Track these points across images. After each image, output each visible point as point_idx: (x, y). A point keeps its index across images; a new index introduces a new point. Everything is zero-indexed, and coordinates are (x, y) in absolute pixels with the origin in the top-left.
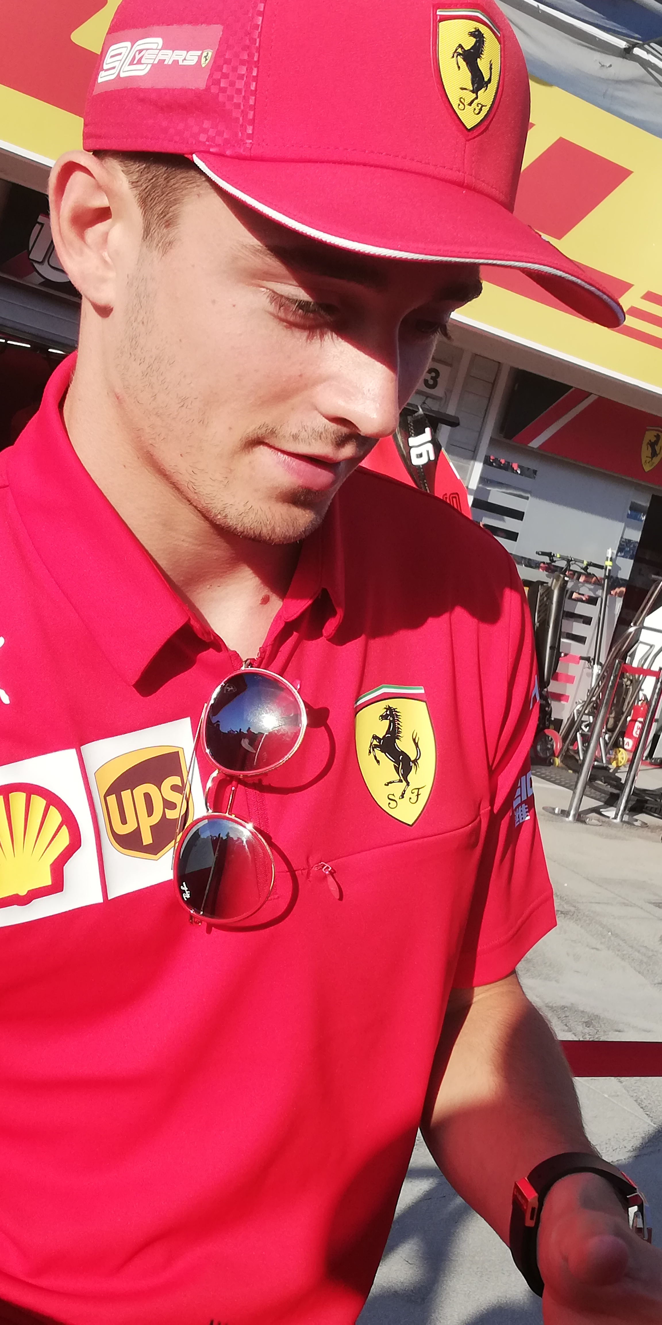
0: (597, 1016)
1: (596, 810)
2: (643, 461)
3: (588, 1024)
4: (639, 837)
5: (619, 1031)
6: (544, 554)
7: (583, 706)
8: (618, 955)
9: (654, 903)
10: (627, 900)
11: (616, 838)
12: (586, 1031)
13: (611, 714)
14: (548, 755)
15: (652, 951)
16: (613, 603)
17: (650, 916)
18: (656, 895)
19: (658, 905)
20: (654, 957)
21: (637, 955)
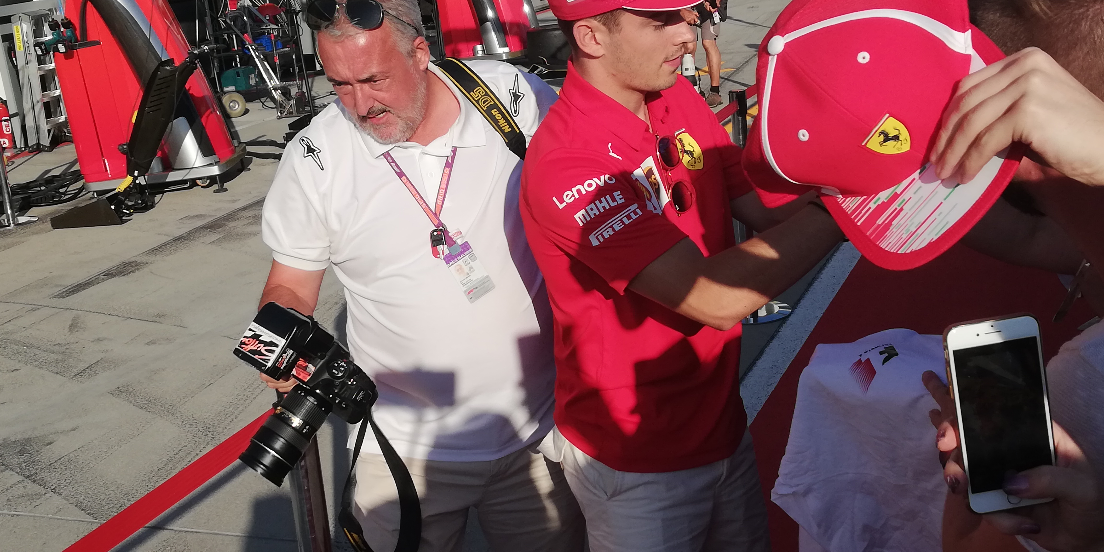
0: (28, 438)
3: (21, 453)
4: (34, 234)
5: (50, 443)
8: (36, 366)
9: (57, 295)
10: (34, 305)
11: (13, 244)
12: (22, 460)
15: (65, 345)
17: (57, 310)
18: (57, 286)
19: (61, 296)
20: (68, 351)
21: (53, 357)
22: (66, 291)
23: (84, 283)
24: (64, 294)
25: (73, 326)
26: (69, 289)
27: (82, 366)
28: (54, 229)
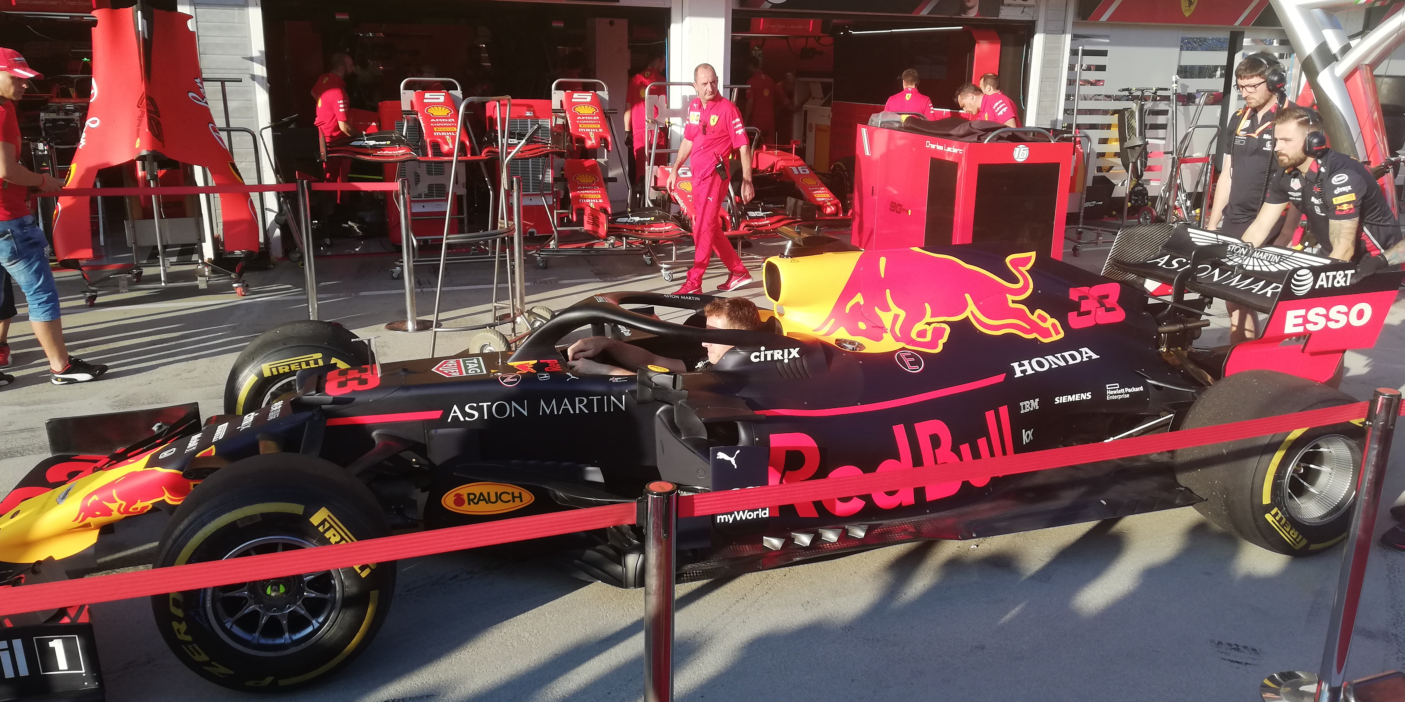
2: (1183, 11)
6: (1124, 90)
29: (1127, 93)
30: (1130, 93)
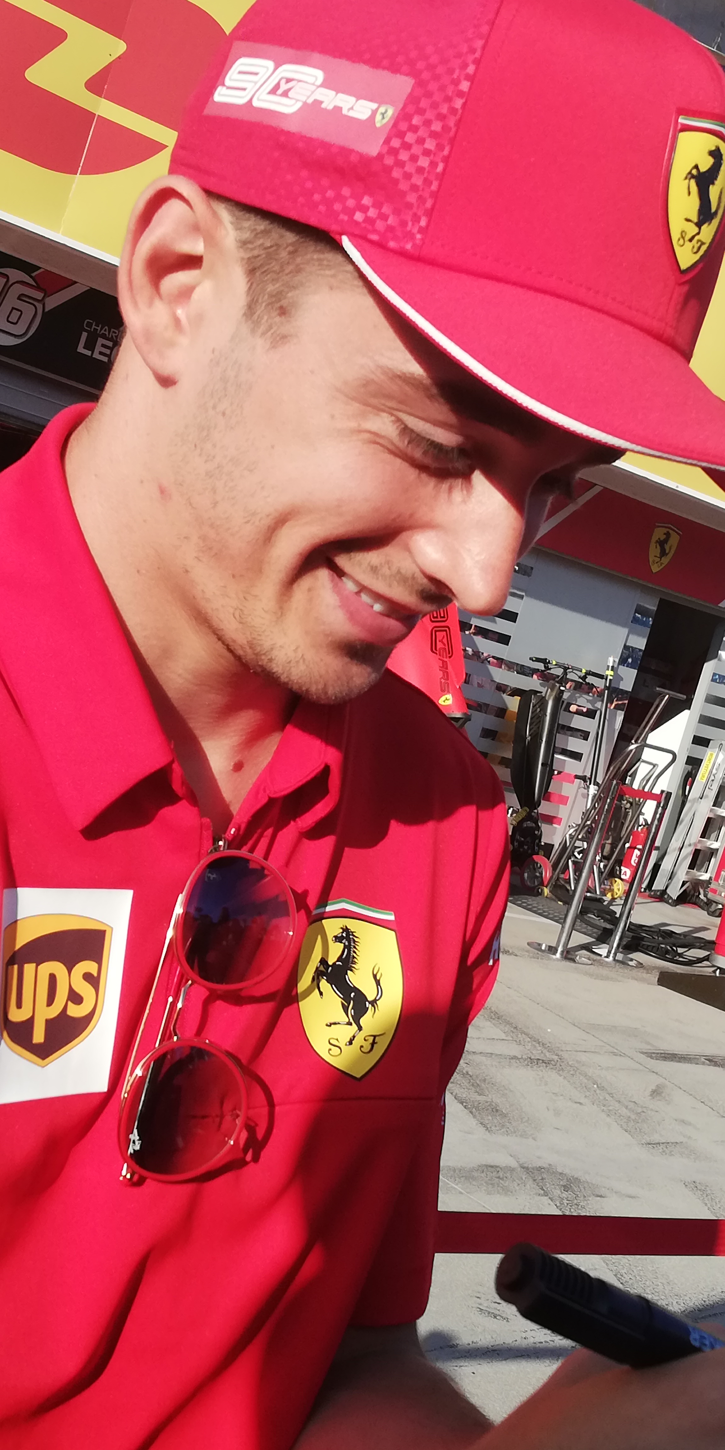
0: (577, 1178)
1: (587, 947)
2: (651, 560)
3: (566, 1188)
4: (633, 979)
5: (601, 1196)
6: (538, 660)
7: (576, 830)
8: (603, 1111)
9: (646, 1053)
10: (617, 1049)
11: (607, 978)
12: (565, 1196)
13: (608, 840)
14: (536, 883)
15: (642, 1107)
16: (614, 717)
17: (641, 1068)
18: (648, 1043)
19: (650, 1055)
20: (643, 1114)
21: (624, 1111)
22: (658, 1053)
23: (679, 1056)
24: (653, 1055)
25: (656, 1093)
26: (661, 1053)
27: (656, 1138)
28: (658, 985)
29: (541, 666)
30: (547, 668)
